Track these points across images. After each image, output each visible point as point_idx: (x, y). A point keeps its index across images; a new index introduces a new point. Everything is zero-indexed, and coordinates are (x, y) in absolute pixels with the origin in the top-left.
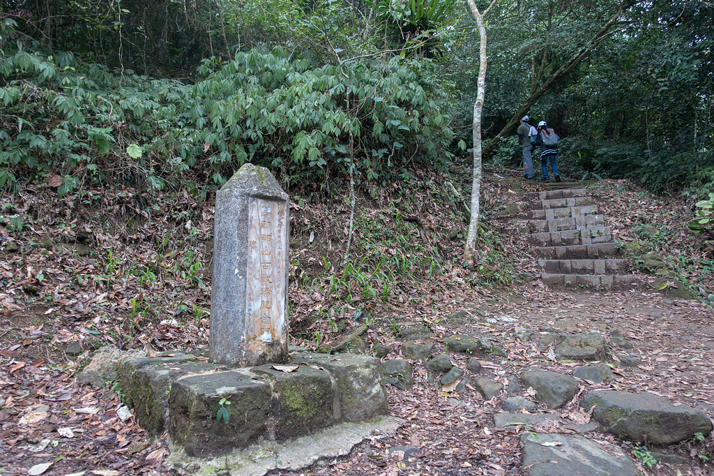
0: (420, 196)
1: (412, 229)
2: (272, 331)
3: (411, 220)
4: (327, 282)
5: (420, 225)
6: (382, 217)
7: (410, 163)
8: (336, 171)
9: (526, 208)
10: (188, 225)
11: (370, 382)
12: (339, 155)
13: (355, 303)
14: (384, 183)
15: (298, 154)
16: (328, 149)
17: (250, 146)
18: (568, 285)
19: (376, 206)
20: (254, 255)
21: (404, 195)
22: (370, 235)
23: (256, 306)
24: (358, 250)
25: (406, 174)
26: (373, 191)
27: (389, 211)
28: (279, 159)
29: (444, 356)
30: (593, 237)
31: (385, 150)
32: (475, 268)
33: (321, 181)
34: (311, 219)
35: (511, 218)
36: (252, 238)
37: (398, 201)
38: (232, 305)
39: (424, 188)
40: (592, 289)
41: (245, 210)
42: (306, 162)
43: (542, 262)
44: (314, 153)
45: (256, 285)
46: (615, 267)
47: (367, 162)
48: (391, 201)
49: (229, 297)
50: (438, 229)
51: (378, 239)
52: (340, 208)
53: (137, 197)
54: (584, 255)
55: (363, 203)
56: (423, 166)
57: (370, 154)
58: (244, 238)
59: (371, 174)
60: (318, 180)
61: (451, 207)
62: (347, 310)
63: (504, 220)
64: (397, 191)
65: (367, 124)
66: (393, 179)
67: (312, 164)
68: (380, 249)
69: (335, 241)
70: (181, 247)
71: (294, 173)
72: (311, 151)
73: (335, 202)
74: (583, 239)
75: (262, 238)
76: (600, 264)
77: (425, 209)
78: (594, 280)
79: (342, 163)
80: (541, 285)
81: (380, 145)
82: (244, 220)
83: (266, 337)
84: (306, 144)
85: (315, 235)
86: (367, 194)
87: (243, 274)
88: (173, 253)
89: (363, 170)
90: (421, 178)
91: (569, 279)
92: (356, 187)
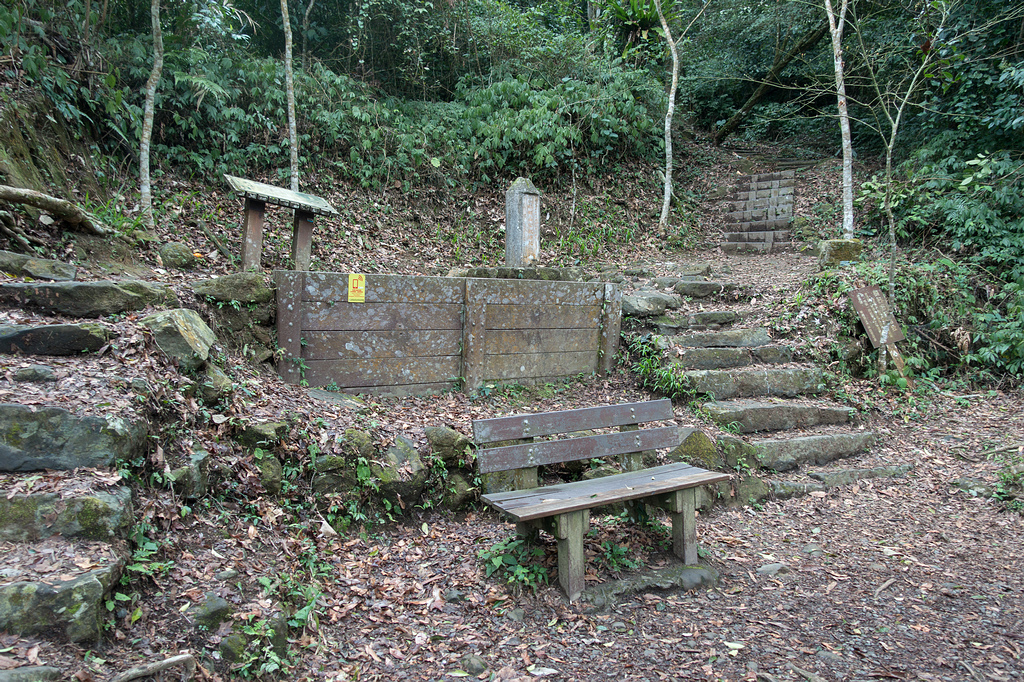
0: (629, 184)
1: (620, 209)
2: (534, 256)
3: (619, 203)
4: (559, 245)
5: (627, 207)
6: (597, 201)
7: (623, 157)
8: (564, 169)
9: (734, 191)
10: (468, 209)
11: (578, 276)
12: (567, 157)
13: (576, 257)
14: (601, 176)
15: (539, 159)
16: (559, 153)
17: (503, 152)
18: (739, 250)
19: (594, 194)
20: (525, 220)
21: (616, 185)
22: (588, 215)
23: (527, 243)
24: (578, 224)
25: (618, 168)
26: (591, 183)
27: (603, 197)
28: (524, 162)
29: (621, 276)
30: (777, 215)
31: (601, 152)
32: (665, 238)
33: (554, 177)
34: (547, 204)
35: (720, 199)
36: (524, 213)
37: (610, 189)
38: (516, 242)
39: (633, 178)
40: (756, 252)
41: (521, 200)
42: (544, 164)
43: (727, 235)
44: (550, 159)
45: (526, 234)
46: (781, 237)
47: (587, 161)
48: (605, 189)
49: (515, 239)
50: (642, 210)
51: (594, 217)
52: (567, 196)
53: (437, 192)
54: (764, 228)
55: (584, 192)
56: (636, 158)
57: (590, 155)
58: (521, 213)
59: (590, 170)
60: (552, 176)
61: (656, 192)
62: (571, 260)
63: (712, 202)
64: (610, 182)
65: (587, 134)
66: (609, 172)
67: (547, 166)
68: (595, 224)
69: (564, 219)
70: (465, 224)
71: (535, 171)
72: (548, 157)
73: (564, 191)
74: (769, 216)
75: (528, 212)
76: (770, 235)
77: (633, 195)
78: (759, 246)
79: (569, 163)
80: (719, 250)
81: (597, 148)
82: (521, 204)
83: (531, 257)
84: (544, 154)
85: (550, 215)
86: (587, 185)
87: (521, 228)
88: (462, 228)
89: (585, 166)
90: (631, 170)
91: (740, 245)
92: (578, 180)
